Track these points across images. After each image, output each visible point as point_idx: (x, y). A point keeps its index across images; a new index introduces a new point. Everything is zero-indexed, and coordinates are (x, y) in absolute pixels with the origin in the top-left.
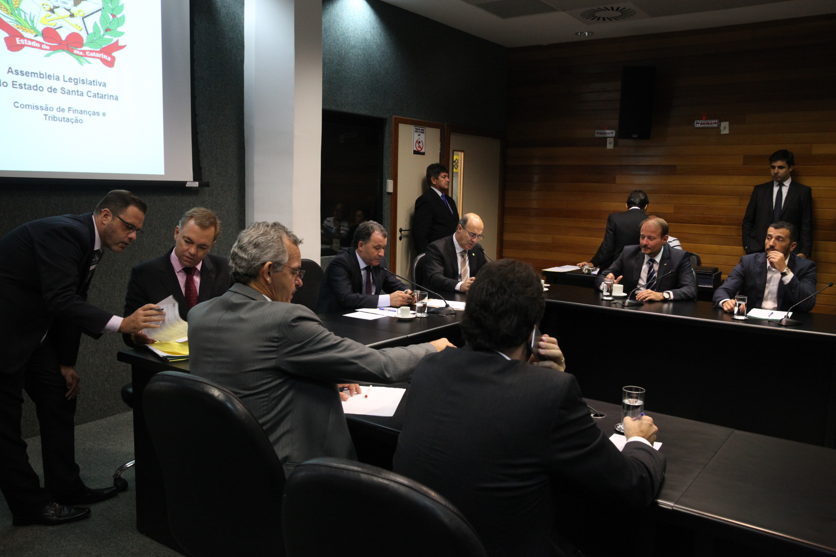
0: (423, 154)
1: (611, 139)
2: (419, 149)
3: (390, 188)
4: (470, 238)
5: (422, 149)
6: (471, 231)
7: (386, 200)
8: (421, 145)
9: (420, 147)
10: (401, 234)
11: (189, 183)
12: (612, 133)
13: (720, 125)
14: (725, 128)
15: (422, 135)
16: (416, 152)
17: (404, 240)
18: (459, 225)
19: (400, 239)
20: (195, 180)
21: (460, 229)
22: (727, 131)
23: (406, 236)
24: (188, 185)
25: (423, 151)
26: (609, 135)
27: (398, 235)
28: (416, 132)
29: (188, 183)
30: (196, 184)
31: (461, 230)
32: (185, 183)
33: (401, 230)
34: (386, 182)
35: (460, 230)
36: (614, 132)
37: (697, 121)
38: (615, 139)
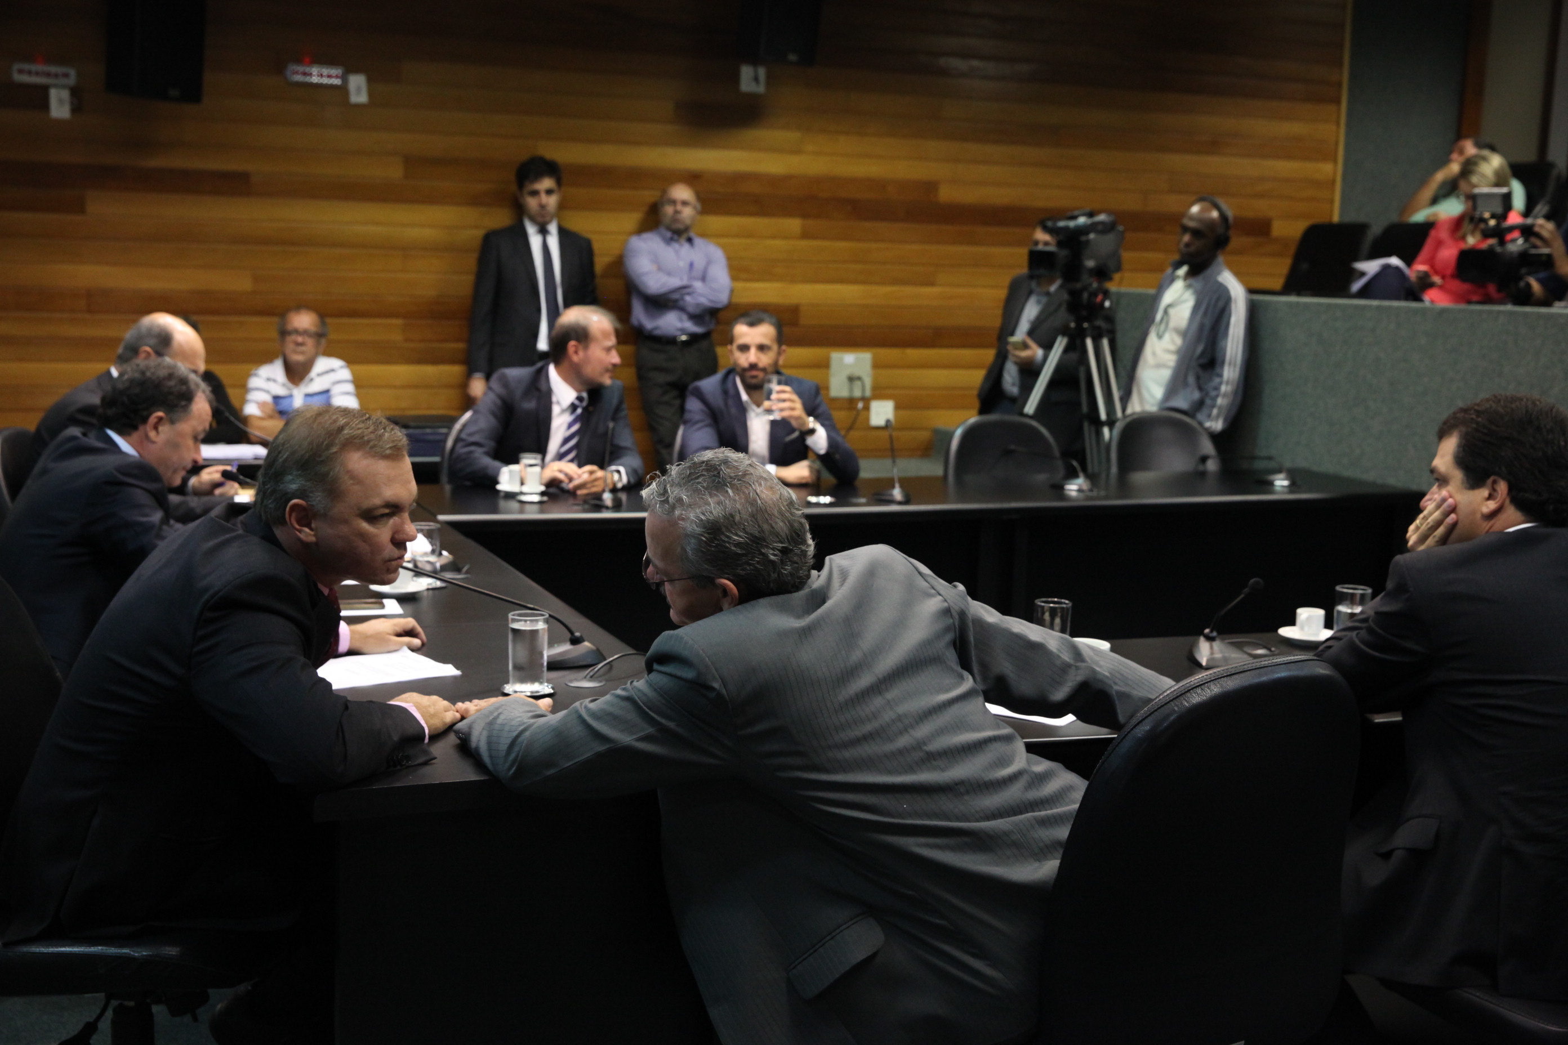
1: (62, 90)
12: (66, 75)
13: (347, 81)
14: (359, 89)
18: (145, 351)
22: (364, 99)
26: (55, 79)
36: (72, 72)
37: (293, 67)
38: (75, 92)
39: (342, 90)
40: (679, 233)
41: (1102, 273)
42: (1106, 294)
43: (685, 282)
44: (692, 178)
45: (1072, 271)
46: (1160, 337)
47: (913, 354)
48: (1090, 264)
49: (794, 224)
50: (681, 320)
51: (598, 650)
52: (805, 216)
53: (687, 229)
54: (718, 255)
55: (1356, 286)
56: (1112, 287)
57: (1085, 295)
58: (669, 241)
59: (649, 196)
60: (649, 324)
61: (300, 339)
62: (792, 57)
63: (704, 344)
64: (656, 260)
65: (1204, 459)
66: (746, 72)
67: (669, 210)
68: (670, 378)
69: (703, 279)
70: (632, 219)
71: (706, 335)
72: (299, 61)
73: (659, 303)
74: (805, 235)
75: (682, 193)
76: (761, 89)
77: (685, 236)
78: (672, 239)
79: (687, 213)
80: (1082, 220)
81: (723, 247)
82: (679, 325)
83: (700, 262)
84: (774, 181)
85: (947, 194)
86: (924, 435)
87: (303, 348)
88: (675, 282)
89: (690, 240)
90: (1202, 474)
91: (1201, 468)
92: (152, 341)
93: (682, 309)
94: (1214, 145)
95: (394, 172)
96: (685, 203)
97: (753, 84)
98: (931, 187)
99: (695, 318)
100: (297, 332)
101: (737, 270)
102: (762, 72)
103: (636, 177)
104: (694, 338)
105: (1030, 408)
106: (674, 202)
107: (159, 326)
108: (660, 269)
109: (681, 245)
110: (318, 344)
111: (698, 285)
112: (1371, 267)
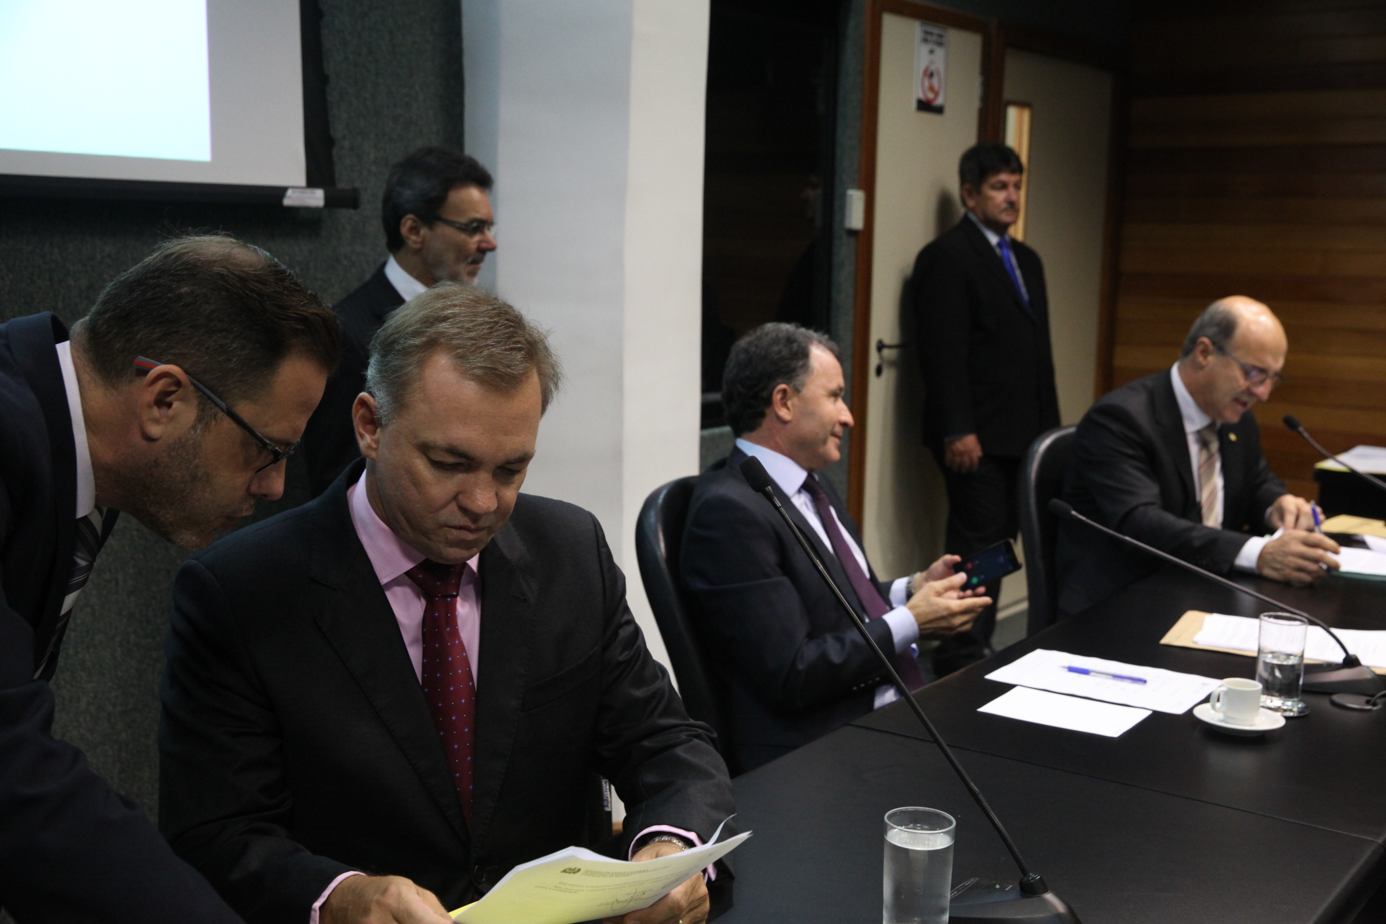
0: (939, 110)
2: (931, 96)
3: (855, 219)
4: (1242, 383)
5: (937, 95)
6: (1250, 361)
7: (844, 252)
8: (935, 82)
9: (931, 88)
10: (881, 358)
11: (293, 192)
15: (940, 52)
16: (925, 106)
17: (889, 375)
18: (1203, 343)
19: (879, 371)
20: (312, 183)
21: (1205, 353)
23: (892, 364)
24: (291, 199)
25: (939, 101)
27: (874, 359)
28: (925, 40)
29: (289, 192)
30: (316, 198)
31: (1210, 358)
32: (281, 191)
33: (881, 346)
34: (844, 196)
35: (1205, 357)
92: (1212, 331)
107: (1223, 312)
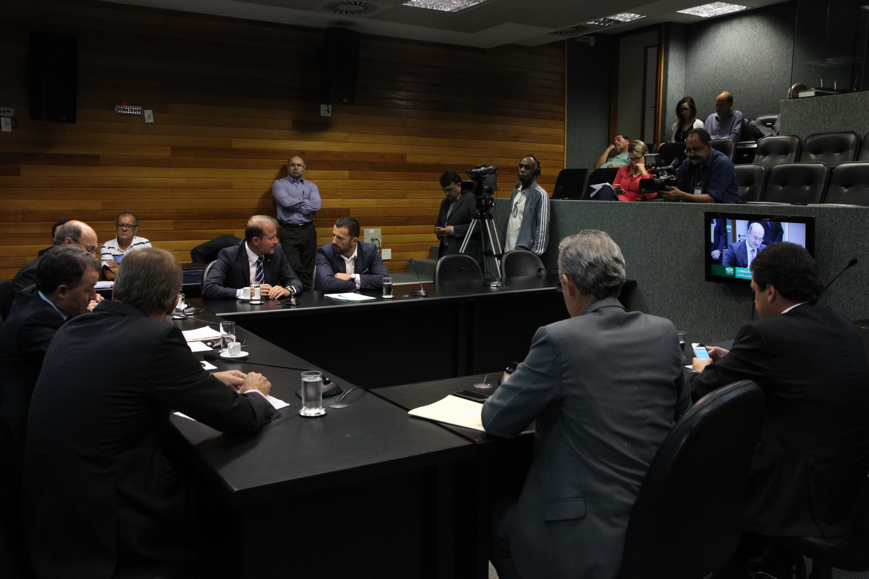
1: (7, 118)
6: (89, 244)
12: (9, 112)
13: (144, 113)
14: (149, 116)
18: (68, 239)
22: (151, 121)
26: (4, 113)
36: (12, 110)
37: (118, 107)
38: (13, 119)
39: (142, 117)
40: (297, 179)
41: (490, 191)
42: (492, 200)
43: (301, 201)
44: (301, 154)
45: (478, 191)
46: (515, 217)
47: (399, 228)
48: (486, 187)
49: (346, 173)
50: (300, 217)
51: (338, 386)
52: (349, 170)
53: (300, 176)
54: (315, 187)
55: (592, 195)
56: (494, 197)
57: (483, 201)
58: (292, 182)
59: (282, 162)
60: (285, 219)
61: (125, 228)
62: (345, 101)
63: (310, 227)
64: (288, 191)
65: (540, 270)
66: (323, 107)
67: (292, 168)
68: (296, 243)
69: (309, 199)
70: (274, 172)
71: (311, 223)
72: (121, 104)
73: (290, 210)
74: (351, 178)
75: (297, 160)
76: (330, 115)
77: (300, 179)
78: (294, 181)
79: (300, 169)
80: (483, 168)
81: (316, 184)
82: (300, 219)
83: (307, 192)
84: (336, 154)
85: (410, 159)
86: (405, 263)
87: (126, 233)
88: (297, 201)
89: (302, 181)
90: (539, 277)
91: (539, 274)
92: (71, 234)
93: (301, 212)
94: (516, 138)
95: (167, 154)
96: (299, 165)
97: (327, 112)
98: (403, 156)
99: (305, 216)
100: (123, 225)
101: (323, 194)
102: (330, 107)
103: (276, 153)
104: (306, 224)
105: (462, 249)
106: (294, 165)
107: (74, 226)
108: (290, 195)
109: (298, 183)
110: (134, 230)
111: (307, 201)
112: (598, 187)
